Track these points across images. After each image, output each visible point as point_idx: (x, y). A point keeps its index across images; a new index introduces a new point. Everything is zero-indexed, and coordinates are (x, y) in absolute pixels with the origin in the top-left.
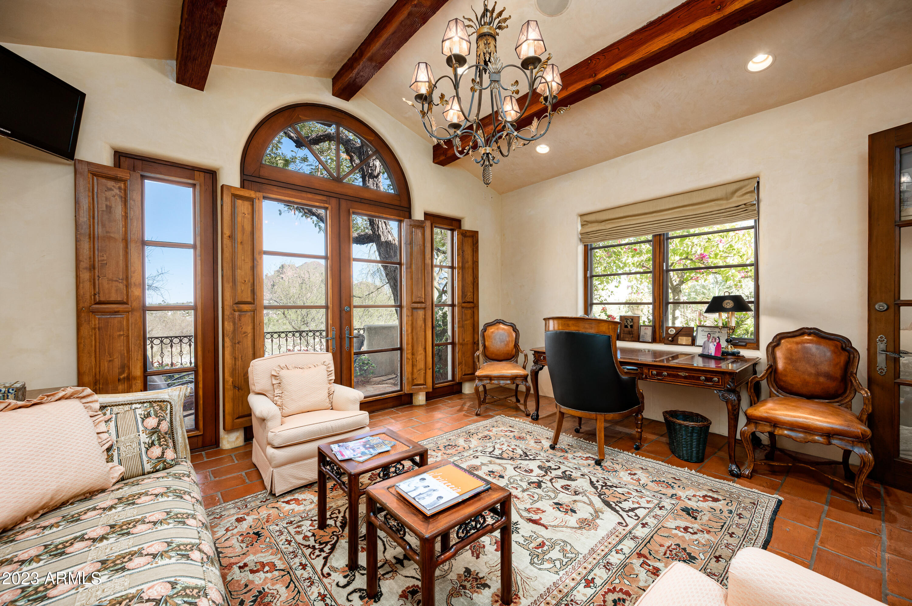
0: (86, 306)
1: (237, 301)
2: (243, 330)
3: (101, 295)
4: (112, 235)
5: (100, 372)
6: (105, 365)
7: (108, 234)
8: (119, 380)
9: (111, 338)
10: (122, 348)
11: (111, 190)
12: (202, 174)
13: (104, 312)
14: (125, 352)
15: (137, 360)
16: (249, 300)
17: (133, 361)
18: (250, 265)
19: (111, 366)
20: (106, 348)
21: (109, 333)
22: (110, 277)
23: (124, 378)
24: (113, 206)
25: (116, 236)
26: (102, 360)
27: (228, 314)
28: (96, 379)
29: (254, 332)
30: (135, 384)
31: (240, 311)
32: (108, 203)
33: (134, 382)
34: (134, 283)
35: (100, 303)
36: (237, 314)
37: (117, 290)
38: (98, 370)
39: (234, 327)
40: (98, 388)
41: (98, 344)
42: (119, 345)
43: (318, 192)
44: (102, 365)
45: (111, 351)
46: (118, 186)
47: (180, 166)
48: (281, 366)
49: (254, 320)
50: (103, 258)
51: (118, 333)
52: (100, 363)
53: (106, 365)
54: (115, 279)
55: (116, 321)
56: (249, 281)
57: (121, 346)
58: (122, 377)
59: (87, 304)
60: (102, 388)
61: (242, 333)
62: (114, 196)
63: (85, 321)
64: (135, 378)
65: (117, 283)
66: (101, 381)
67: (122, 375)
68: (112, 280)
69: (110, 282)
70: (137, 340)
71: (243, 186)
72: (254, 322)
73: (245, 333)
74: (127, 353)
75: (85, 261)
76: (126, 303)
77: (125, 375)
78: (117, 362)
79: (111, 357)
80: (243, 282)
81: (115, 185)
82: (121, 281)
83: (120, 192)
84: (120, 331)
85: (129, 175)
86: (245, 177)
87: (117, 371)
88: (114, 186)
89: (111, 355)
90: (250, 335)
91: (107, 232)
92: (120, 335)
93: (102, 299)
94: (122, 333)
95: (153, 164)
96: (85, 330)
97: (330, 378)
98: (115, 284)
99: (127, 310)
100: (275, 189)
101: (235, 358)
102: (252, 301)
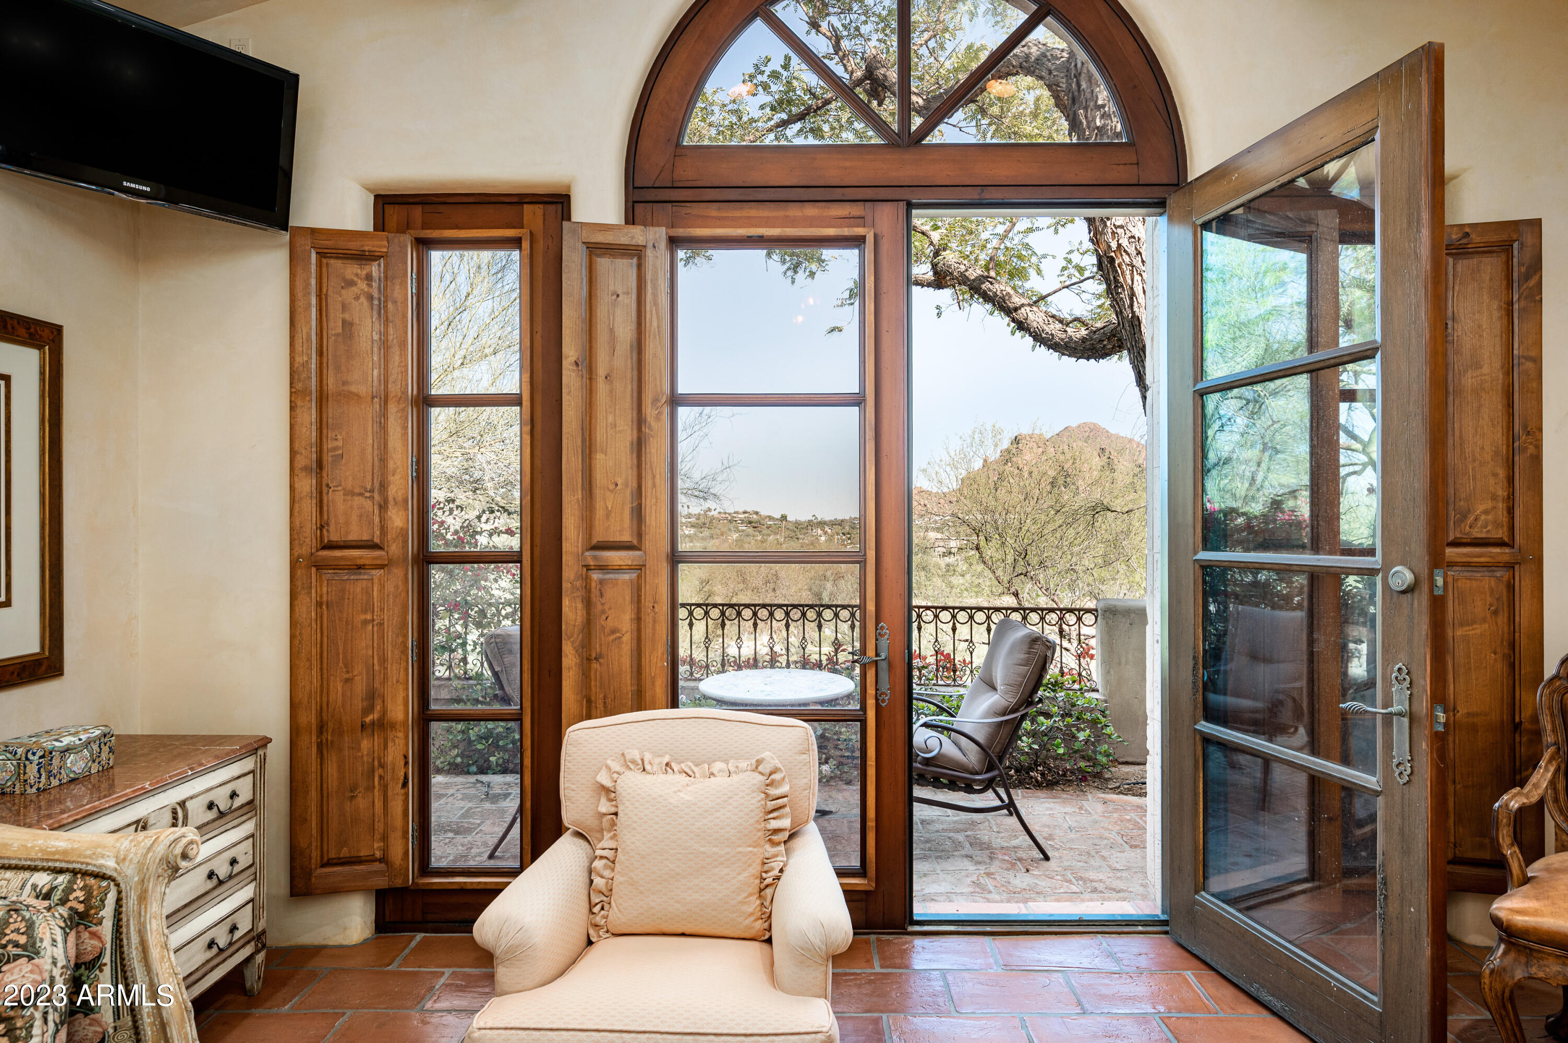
0: (304, 552)
1: (594, 542)
2: (610, 623)
3: (332, 528)
4: (353, 389)
5: (328, 705)
6: (337, 687)
7: (346, 388)
8: (363, 726)
9: (350, 627)
10: (370, 653)
11: (351, 283)
12: (539, 209)
13: (336, 567)
14: (376, 661)
15: (398, 682)
16: (626, 537)
17: (390, 683)
18: (629, 438)
19: (348, 694)
20: (341, 651)
21: (345, 615)
22: (349, 487)
23: (373, 723)
24: (357, 321)
25: (362, 389)
26: (332, 678)
27: (572, 577)
28: (322, 721)
29: (639, 630)
30: (394, 741)
31: (602, 568)
32: (347, 316)
33: (391, 735)
34: (394, 499)
35: (331, 546)
36: (596, 576)
37: (361, 516)
38: (325, 700)
39: (588, 613)
40: (324, 741)
41: (325, 639)
42: (363, 644)
43: (837, 194)
44: (331, 687)
45: (349, 658)
46: (364, 272)
47: (493, 199)
48: (628, 757)
49: (639, 596)
50: (336, 444)
51: (363, 617)
52: (328, 685)
53: (340, 689)
54: (357, 490)
55: (358, 590)
56: (626, 485)
57: (367, 647)
58: (368, 719)
59: (305, 550)
60: (332, 742)
61: (607, 630)
62: (357, 298)
63: (303, 588)
64: (393, 726)
65: (362, 499)
66: (331, 725)
67: (367, 716)
68: (353, 494)
69: (349, 498)
70: (397, 636)
71: (631, 218)
72: (639, 601)
73: (613, 631)
74: (380, 665)
75: (303, 451)
76: (375, 547)
77: (375, 716)
78: (360, 686)
79: (348, 672)
80: (612, 487)
81: (359, 271)
82: (368, 494)
83: (370, 286)
84: (365, 612)
85: (385, 243)
86: (639, 195)
87: (359, 704)
88: (357, 275)
89: (348, 667)
90: (627, 638)
91: (345, 383)
92: (365, 622)
93: (335, 537)
94: (369, 617)
95: (442, 208)
96: (302, 610)
97: (774, 824)
98: (358, 501)
99: (379, 562)
100: (713, 211)
101: (589, 701)
102: (635, 542)
